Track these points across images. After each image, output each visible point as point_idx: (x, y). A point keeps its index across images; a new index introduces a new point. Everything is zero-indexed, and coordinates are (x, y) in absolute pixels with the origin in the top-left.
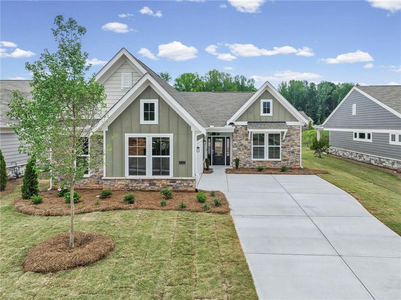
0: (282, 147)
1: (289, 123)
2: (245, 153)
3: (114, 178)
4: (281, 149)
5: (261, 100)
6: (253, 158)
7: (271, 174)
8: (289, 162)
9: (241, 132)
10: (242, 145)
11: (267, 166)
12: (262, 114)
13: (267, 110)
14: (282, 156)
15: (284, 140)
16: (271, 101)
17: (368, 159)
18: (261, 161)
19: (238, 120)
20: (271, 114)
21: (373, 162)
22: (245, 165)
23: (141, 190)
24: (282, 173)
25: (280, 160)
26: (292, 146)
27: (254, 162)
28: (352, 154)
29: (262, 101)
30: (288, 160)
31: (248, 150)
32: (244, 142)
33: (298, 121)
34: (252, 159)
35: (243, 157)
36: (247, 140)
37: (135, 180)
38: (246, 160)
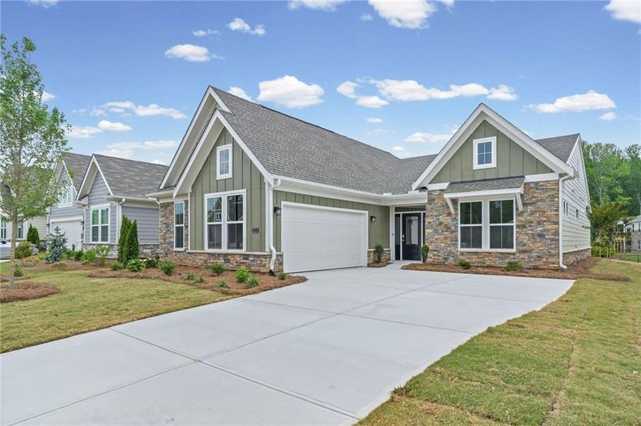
0: (517, 226)
2: (446, 238)
4: (515, 230)
5: (474, 141)
6: (462, 246)
8: (534, 254)
9: (439, 202)
10: (441, 224)
11: (488, 263)
14: (517, 243)
15: (523, 212)
16: (493, 140)
18: (476, 253)
19: (434, 181)
22: (446, 259)
25: (514, 250)
26: (539, 223)
27: (462, 254)
29: (476, 142)
30: (531, 251)
31: (452, 232)
33: (552, 171)
34: (460, 249)
35: (443, 245)
36: (450, 214)
38: (449, 249)
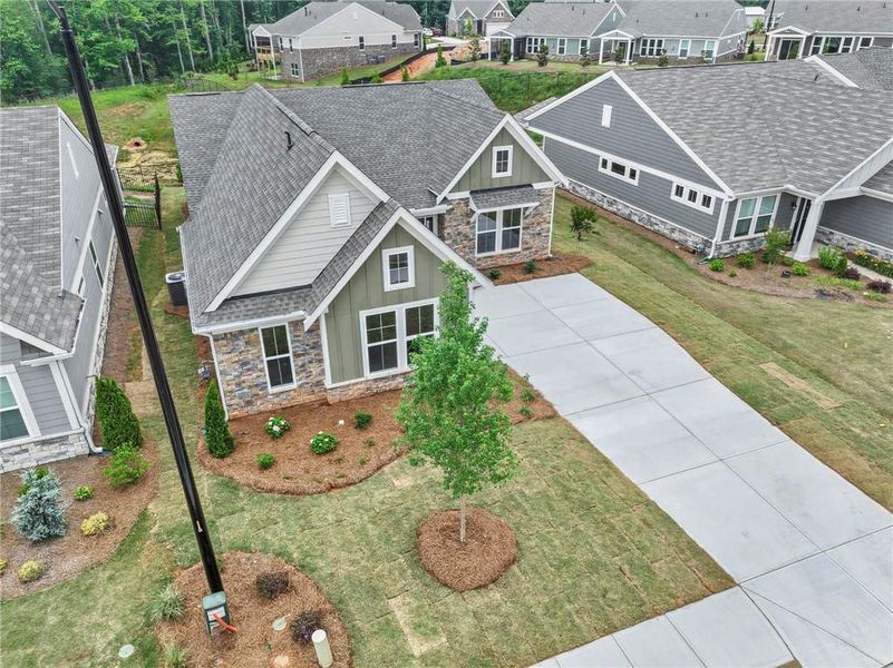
0: (524, 228)
1: (537, 186)
2: (465, 247)
3: (347, 383)
4: (521, 232)
5: (494, 148)
6: (479, 252)
7: (516, 282)
8: (533, 250)
9: (458, 212)
10: (459, 234)
11: (501, 263)
12: (495, 175)
13: (502, 167)
14: (522, 243)
15: (527, 216)
16: (510, 148)
17: (627, 212)
18: (490, 257)
19: (457, 188)
20: (509, 173)
21: (635, 218)
23: (390, 390)
24: (528, 277)
25: (519, 249)
26: (538, 224)
27: (479, 259)
28: (593, 194)
29: (496, 149)
30: (531, 248)
31: (470, 240)
32: (463, 228)
33: (550, 180)
34: (477, 255)
36: (469, 223)
37: (381, 379)
38: (468, 257)
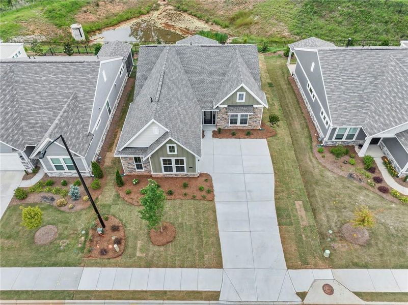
0: (249, 119)
1: (255, 106)
2: (225, 122)
3: (157, 173)
7: (240, 138)
9: (223, 111)
10: (223, 118)
11: (239, 128)
12: (238, 101)
13: (241, 98)
14: (248, 123)
15: (251, 115)
16: (244, 93)
18: (235, 126)
19: (223, 104)
20: (244, 101)
21: (311, 114)
22: (225, 128)
23: (171, 177)
24: (246, 137)
26: (255, 118)
29: (238, 93)
30: (252, 125)
31: (227, 120)
32: (225, 116)
33: (261, 105)
34: (229, 125)
37: (168, 174)
38: (226, 125)
